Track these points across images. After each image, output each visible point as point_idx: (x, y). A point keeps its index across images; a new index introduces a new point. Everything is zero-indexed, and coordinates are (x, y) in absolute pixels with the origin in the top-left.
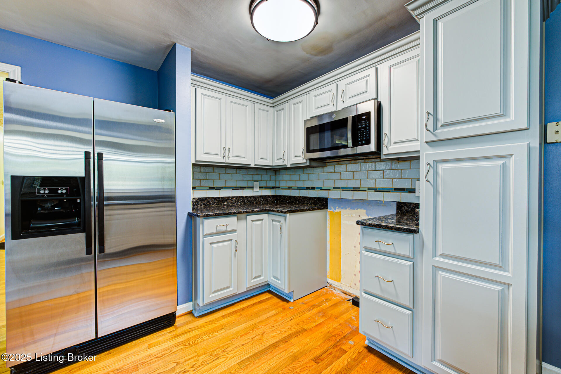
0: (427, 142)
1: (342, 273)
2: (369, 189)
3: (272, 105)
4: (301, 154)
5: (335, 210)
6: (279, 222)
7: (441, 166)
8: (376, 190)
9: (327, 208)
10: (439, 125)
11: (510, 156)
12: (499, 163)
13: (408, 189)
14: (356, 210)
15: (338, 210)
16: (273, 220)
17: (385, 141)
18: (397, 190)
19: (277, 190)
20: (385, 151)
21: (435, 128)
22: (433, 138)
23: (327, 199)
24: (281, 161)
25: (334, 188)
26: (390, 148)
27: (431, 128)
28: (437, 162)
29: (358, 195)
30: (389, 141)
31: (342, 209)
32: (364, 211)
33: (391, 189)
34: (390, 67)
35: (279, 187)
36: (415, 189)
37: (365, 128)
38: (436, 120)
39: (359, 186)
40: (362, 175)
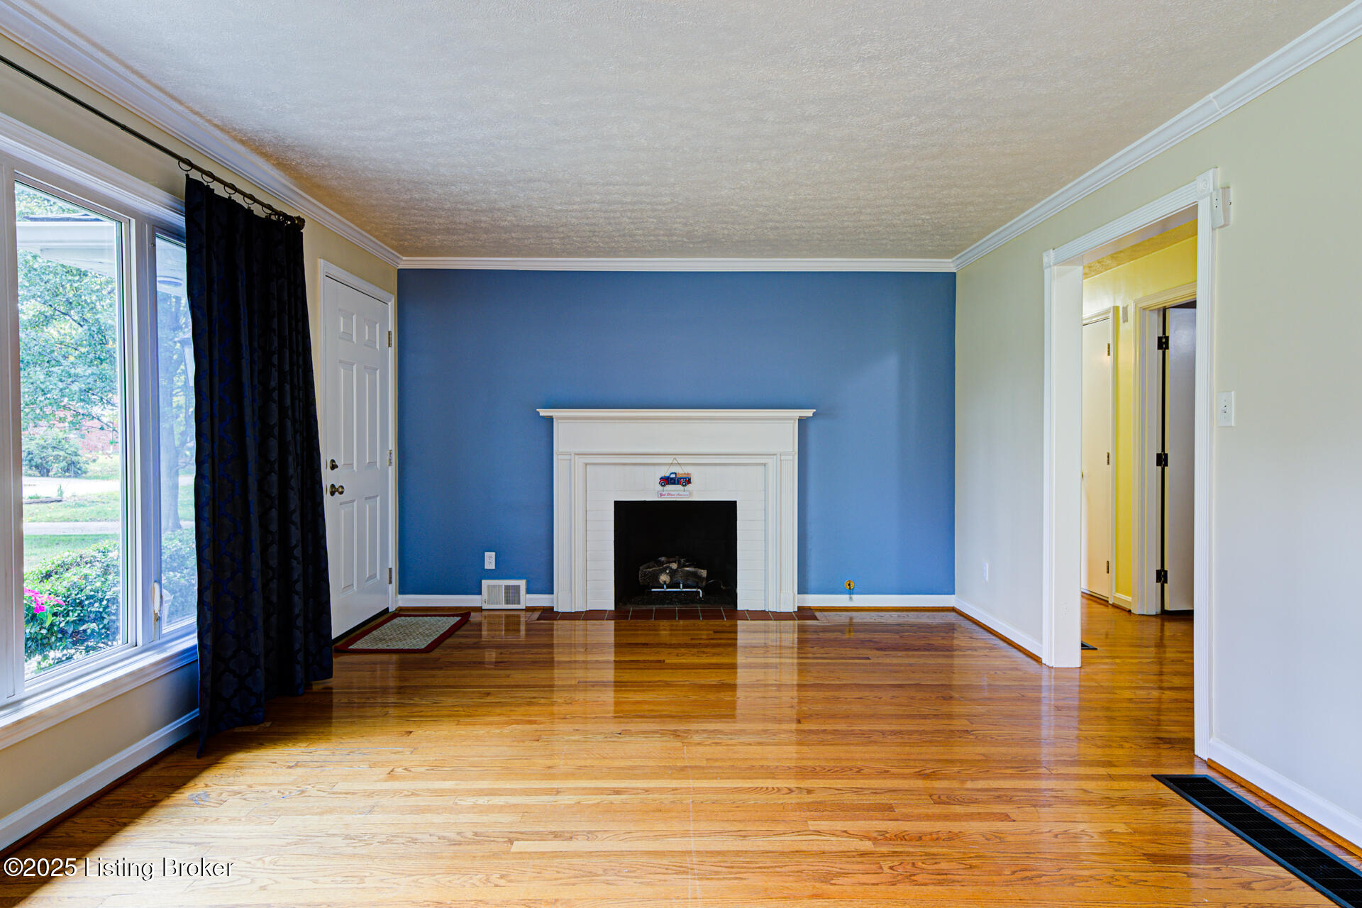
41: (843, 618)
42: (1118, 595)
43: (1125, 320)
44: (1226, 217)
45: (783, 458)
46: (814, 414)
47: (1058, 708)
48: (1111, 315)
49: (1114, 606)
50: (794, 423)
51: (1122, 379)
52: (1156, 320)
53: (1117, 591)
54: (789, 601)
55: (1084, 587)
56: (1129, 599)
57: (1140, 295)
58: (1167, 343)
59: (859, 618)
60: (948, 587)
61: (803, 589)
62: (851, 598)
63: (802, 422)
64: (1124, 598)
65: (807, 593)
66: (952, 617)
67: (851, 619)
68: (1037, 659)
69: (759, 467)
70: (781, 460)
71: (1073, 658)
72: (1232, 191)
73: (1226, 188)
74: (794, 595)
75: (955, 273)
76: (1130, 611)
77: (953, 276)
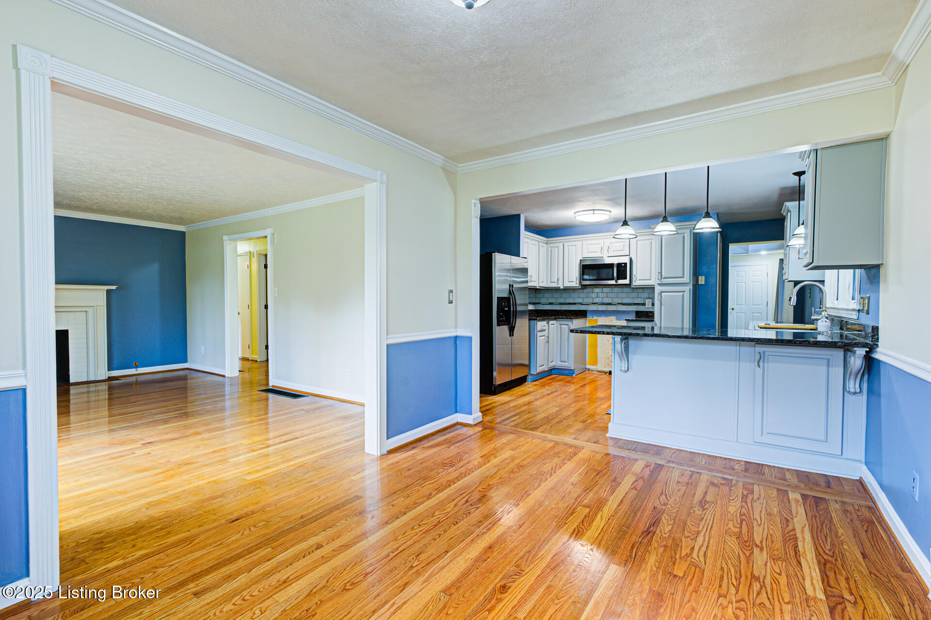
0: (658, 284)
1: (598, 359)
2: (618, 304)
3: (545, 242)
4: (575, 280)
5: (593, 317)
6: (568, 325)
7: (663, 294)
8: (623, 304)
9: (586, 317)
10: (663, 277)
11: (684, 292)
12: (682, 293)
13: (641, 304)
14: (609, 318)
15: (595, 318)
16: (561, 324)
17: (634, 279)
18: (635, 304)
19: (537, 305)
20: (634, 284)
21: (661, 279)
22: (660, 283)
23: (586, 311)
24: (556, 284)
25: (592, 303)
26: (637, 282)
27: (660, 278)
28: (661, 292)
29: (610, 308)
30: (636, 279)
31: (598, 317)
32: (615, 317)
33: (632, 303)
34: (637, 241)
35: (540, 303)
36: (645, 304)
37: (624, 271)
38: (661, 275)
39: (611, 302)
40: (613, 295)
41: (133, 379)
42: (253, 356)
43: (254, 257)
44: (274, 242)
45: (98, 308)
46: (116, 288)
47: (231, 385)
48: (248, 254)
49: (252, 360)
50: (104, 293)
51: (253, 279)
52: (263, 258)
53: (252, 354)
54: (103, 373)
55: (240, 355)
56: (256, 357)
57: (258, 249)
58: (267, 266)
59: (140, 378)
60: (185, 361)
61: (110, 368)
62: (137, 370)
63: (109, 292)
64: (255, 357)
65: (112, 370)
66: (187, 371)
67: (137, 379)
68: (224, 376)
69: (82, 313)
70: (97, 309)
71: (237, 374)
72: (275, 235)
73: (273, 234)
74: (106, 372)
75: (184, 232)
76: (256, 361)
77: (184, 233)
